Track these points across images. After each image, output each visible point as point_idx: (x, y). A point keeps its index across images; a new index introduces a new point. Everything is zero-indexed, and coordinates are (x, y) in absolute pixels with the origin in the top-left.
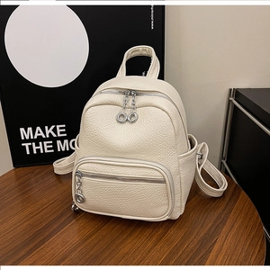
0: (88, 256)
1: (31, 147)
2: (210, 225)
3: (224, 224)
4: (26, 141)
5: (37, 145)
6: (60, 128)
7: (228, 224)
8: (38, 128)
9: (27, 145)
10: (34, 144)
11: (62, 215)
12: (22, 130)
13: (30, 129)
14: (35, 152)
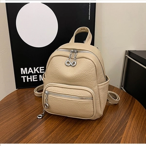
1: (26, 78)
4: (23, 75)
6: (42, 69)
7: (132, 114)
8: (30, 68)
9: (24, 77)
12: (22, 69)
13: (26, 69)
14: (28, 81)
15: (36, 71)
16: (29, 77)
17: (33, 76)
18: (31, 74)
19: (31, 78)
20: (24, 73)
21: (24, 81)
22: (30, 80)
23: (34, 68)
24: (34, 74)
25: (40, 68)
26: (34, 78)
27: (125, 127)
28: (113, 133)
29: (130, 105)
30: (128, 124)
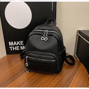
0: (31, 83)
1: (12, 48)
2: (71, 74)
3: (76, 74)
4: (11, 46)
5: (14, 47)
6: (22, 42)
7: (77, 74)
8: (15, 42)
10: (13, 47)
11: (22, 70)
13: (12, 42)
21: (11, 50)
23: (17, 42)
30: (73, 81)
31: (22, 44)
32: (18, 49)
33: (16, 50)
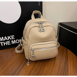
6: (13, 37)
8: (5, 37)
9: (2, 43)
13: (3, 38)
14: (4, 45)
15: (9, 39)
16: (5, 42)
17: (8, 42)
18: (6, 40)
19: (6, 43)
20: (2, 40)
21: (2, 45)
22: (5, 44)
23: (8, 37)
24: (8, 40)
25: (12, 36)
26: (8, 43)
27: (68, 66)
28: (63, 71)
29: (66, 53)
31: (13, 38)
32: (9, 43)
33: (7, 45)
